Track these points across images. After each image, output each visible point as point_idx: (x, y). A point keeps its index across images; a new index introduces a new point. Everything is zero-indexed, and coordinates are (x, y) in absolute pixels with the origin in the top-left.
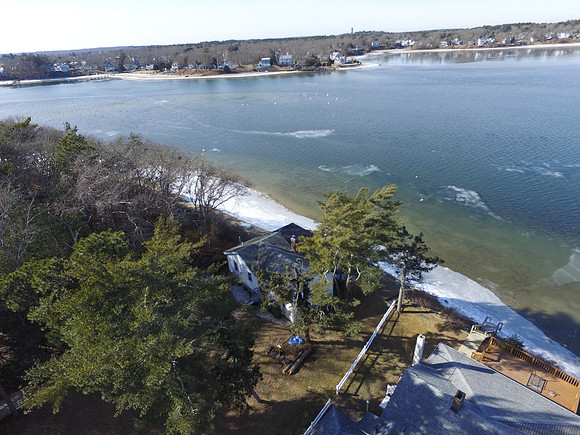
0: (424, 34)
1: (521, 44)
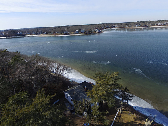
0: (121, 24)
1: (148, 26)
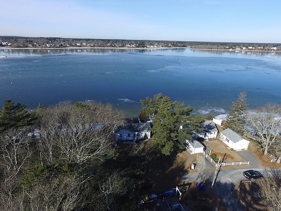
1: (65, 47)
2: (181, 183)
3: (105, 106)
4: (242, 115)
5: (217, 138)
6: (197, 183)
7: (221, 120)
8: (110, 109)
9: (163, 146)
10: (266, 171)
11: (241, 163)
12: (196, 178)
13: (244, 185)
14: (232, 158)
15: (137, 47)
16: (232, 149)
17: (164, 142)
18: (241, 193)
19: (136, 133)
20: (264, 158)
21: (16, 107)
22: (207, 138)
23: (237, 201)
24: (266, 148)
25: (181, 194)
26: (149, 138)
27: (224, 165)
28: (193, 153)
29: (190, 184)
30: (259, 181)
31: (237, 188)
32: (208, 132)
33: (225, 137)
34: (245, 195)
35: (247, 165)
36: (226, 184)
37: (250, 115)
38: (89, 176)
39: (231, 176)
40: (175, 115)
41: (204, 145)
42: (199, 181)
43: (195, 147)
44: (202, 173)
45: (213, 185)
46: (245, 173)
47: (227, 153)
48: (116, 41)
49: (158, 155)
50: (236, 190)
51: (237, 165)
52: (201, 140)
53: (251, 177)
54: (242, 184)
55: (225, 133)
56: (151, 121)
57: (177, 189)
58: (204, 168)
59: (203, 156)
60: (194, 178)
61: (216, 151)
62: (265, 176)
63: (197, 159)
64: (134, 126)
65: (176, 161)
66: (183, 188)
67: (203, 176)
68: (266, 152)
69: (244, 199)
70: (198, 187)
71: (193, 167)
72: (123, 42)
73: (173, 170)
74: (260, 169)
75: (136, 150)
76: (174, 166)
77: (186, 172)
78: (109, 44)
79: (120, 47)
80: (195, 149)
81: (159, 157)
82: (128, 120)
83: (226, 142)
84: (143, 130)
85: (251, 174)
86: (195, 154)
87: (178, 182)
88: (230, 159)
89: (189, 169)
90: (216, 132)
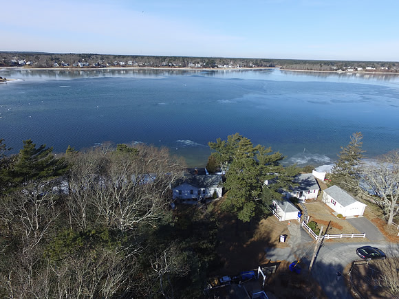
1: (103, 67)
2: (266, 261)
3: (159, 150)
4: (356, 167)
5: (319, 199)
6: (288, 263)
7: (325, 174)
8: (166, 155)
9: (240, 209)
10: (390, 248)
11: (352, 236)
12: (288, 255)
13: (358, 267)
14: (340, 228)
15: (204, 67)
16: (340, 216)
17: (242, 203)
18: (352, 278)
19: (202, 189)
20: (387, 229)
21: (38, 150)
22: (303, 198)
23: (346, 291)
24: (391, 215)
25: (265, 277)
26: (220, 196)
27: (328, 238)
28: (283, 220)
29: (277, 264)
30: (379, 263)
31: (347, 271)
32: (305, 189)
33: (330, 198)
34: (359, 282)
35: (363, 239)
36: (330, 265)
37: (368, 166)
38: (137, 248)
39: (338, 255)
40: (258, 164)
41: (299, 208)
42: (291, 260)
43: (286, 212)
44: (296, 249)
45: (311, 266)
46: (359, 250)
47: (332, 220)
48: (175, 58)
49: (233, 221)
50: (346, 275)
51: (348, 238)
52: (295, 201)
53: (367, 257)
54: (354, 267)
55: (329, 191)
56: (224, 173)
57: (259, 270)
58: (299, 241)
59: (297, 224)
60: (284, 255)
61: (317, 218)
62: (388, 255)
63: (289, 228)
64: (199, 179)
65: (257, 230)
66: (267, 269)
67: (298, 253)
68: (390, 221)
69: (357, 288)
70: (290, 267)
71: (282, 239)
72: (185, 61)
73: (253, 243)
74: (382, 245)
75: (202, 213)
76: (256, 238)
77: (273, 246)
78: (164, 63)
79: (180, 67)
80: (287, 214)
81: (233, 223)
82: (191, 171)
83: (331, 206)
84: (211, 184)
85: (367, 252)
86: (287, 221)
87: (260, 261)
88: (337, 230)
89: (277, 243)
90: (317, 191)
